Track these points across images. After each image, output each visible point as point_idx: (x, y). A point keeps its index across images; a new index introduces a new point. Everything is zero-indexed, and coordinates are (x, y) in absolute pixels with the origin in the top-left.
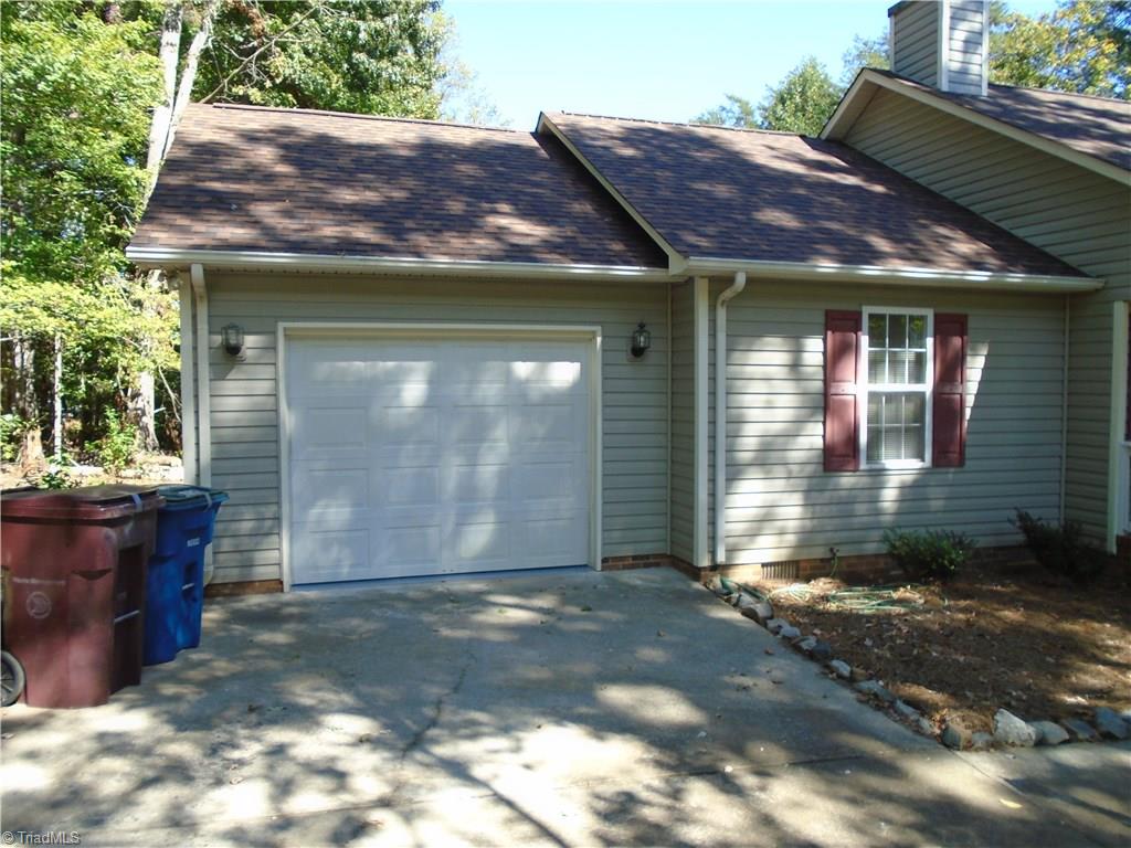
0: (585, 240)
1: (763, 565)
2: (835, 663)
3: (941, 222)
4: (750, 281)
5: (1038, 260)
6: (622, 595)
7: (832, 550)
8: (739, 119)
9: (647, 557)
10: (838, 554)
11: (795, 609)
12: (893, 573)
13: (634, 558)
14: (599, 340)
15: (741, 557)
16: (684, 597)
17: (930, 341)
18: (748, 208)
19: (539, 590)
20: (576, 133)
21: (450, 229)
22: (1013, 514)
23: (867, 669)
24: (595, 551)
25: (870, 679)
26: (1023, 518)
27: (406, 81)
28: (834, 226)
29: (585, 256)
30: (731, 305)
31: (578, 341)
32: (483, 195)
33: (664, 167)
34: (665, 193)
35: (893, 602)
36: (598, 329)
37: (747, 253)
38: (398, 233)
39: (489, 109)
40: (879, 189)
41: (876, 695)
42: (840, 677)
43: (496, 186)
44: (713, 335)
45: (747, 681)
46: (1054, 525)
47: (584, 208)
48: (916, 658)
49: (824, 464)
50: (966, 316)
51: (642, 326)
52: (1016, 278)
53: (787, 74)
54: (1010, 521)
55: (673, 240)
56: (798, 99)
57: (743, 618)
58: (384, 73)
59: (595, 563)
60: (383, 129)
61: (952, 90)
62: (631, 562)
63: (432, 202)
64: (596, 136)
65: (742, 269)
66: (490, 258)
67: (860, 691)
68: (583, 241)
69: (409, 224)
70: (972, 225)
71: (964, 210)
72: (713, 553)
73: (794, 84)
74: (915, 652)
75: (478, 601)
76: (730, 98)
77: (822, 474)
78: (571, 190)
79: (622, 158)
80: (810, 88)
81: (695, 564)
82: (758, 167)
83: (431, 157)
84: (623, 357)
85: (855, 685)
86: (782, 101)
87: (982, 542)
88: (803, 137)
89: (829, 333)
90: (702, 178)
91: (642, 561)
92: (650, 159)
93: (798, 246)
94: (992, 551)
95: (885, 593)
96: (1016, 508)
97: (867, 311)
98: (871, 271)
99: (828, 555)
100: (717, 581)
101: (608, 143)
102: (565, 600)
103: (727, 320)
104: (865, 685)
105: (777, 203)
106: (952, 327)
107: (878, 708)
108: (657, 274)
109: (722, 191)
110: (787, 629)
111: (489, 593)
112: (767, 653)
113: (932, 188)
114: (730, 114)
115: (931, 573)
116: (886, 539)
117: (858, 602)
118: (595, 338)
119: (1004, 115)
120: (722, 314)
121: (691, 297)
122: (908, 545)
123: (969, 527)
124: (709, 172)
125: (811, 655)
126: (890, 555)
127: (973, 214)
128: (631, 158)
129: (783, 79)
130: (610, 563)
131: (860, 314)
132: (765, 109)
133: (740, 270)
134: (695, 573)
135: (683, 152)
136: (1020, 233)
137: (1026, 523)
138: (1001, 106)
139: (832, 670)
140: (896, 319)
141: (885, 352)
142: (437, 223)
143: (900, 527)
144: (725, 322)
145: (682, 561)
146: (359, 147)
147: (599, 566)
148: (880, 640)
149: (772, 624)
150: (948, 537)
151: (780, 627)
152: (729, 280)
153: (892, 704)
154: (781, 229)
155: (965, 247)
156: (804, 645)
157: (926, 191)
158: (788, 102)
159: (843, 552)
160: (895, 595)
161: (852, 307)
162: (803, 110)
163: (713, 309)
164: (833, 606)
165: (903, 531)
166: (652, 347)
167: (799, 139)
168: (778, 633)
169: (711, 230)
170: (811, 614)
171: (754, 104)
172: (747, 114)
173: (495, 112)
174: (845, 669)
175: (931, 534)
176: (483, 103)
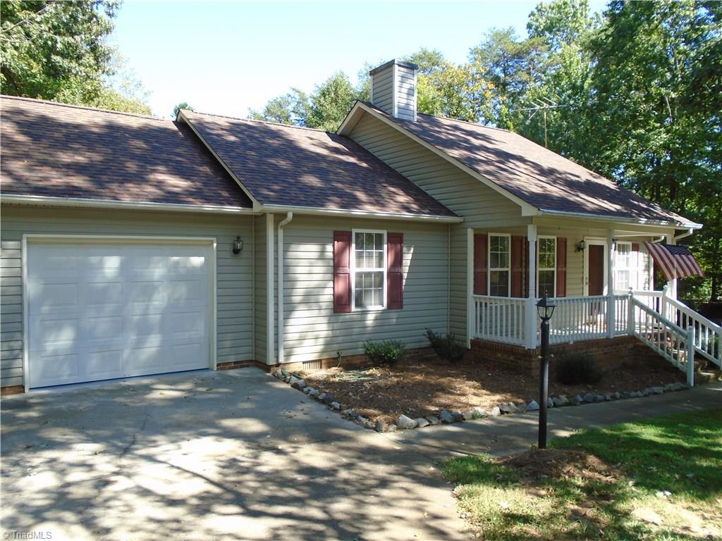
0: (207, 191)
1: (304, 363)
2: (333, 403)
3: (393, 185)
4: (295, 215)
5: (437, 207)
6: (228, 382)
7: (338, 353)
8: (299, 103)
9: (242, 362)
10: (342, 355)
11: (319, 381)
12: (369, 363)
13: (235, 363)
14: (215, 245)
15: (293, 359)
16: (261, 381)
17: (385, 246)
18: (296, 175)
19: (182, 382)
20: (201, 125)
21: (129, 181)
22: (425, 332)
23: (347, 404)
24: (213, 361)
25: (348, 409)
26: (430, 333)
27: (89, 77)
28: (340, 185)
29: (208, 200)
30: (284, 228)
31: (204, 245)
32: (148, 161)
33: (251, 149)
34: (251, 165)
35: (366, 376)
36: (215, 239)
37: (294, 202)
38: (101, 184)
39: (135, 83)
40: (364, 165)
41: (350, 415)
42: (335, 409)
43: (155, 155)
44: (276, 243)
45: (292, 414)
46: (444, 336)
47: (206, 169)
48: (372, 398)
49: (334, 309)
50: (402, 234)
51: (238, 238)
52: (425, 217)
53: (327, 79)
54: (424, 335)
55: (256, 194)
56: (333, 95)
57: (293, 388)
58: (73, 71)
59: (213, 367)
60: (80, 115)
61: (401, 118)
62: (233, 365)
63: (116, 165)
64: (212, 127)
65: (290, 210)
66: (155, 200)
67: (343, 414)
68: (206, 190)
69: (104, 178)
70: (408, 187)
71: (404, 179)
72: (277, 357)
73: (331, 86)
74: (371, 396)
75: (148, 389)
76: (293, 89)
77: (333, 314)
78: (198, 160)
79: (227, 142)
80: (340, 89)
81: (268, 364)
82: (302, 150)
83: (113, 136)
84: (228, 254)
85: (342, 412)
86: (324, 95)
87: (408, 346)
88: (327, 133)
89: (336, 242)
90: (271, 157)
91: (239, 364)
92: (243, 143)
93: (319, 197)
94: (417, 351)
95: (363, 372)
96: (426, 329)
97: (354, 231)
98: (356, 212)
99: (336, 356)
100: (279, 371)
101: (220, 132)
102: (197, 385)
103: (284, 236)
104: (345, 411)
105: (312, 172)
106: (396, 240)
107: (350, 420)
108: (247, 211)
109: (283, 164)
110: (313, 391)
111: (153, 384)
112: (302, 402)
113: (391, 166)
114: (293, 99)
115: (385, 362)
116: (364, 346)
117: (350, 377)
118: (212, 244)
119: (423, 133)
120: (281, 232)
121: (265, 223)
122: (374, 348)
123: (402, 339)
124: (276, 152)
125: (323, 402)
126: (366, 354)
127: (409, 181)
128: (233, 143)
129: (324, 83)
130: (221, 366)
131: (351, 233)
132: (314, 98)
133: (290, 211)
134: (267, 368)
135: (262, 140)
136: (429, 192)
137: (430, 335)
138: (423, 127)
139: (331, 406)
140: (369, 235)
141: (363, 252)
142: (121, 178)
143: (370, 340)
144: (282, 238)
145: (261, 363)
146: (66, 125)
147: (215, 368)
148: (356, 393)
149: (305, 389)
150: (393, 344)
151: (309, 390)
152: (284, 215)
153: (357, 418)
154: (312, 188)
155: (403, 198)
156: (320, 397)
157: (387, 167)
158: (327, 97)
159: (343, 354)
160: (367, 373)
161: (347, 229)
162: (336, 102)
163: (276, 229)
164: (337, 379)
165: (374, 342)
166: (244, 249)
167: (326, 134)
168: (308, 393)
169: (276, 187)
170: (326, 383)
171: (308, 95)
172: (304, 100)
173: (140, 85)
174: (336, 405)
175: (385, 342)
176: (131, 78)
